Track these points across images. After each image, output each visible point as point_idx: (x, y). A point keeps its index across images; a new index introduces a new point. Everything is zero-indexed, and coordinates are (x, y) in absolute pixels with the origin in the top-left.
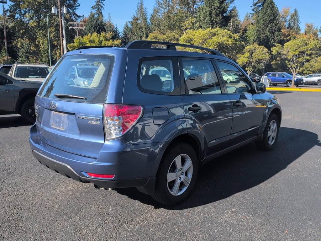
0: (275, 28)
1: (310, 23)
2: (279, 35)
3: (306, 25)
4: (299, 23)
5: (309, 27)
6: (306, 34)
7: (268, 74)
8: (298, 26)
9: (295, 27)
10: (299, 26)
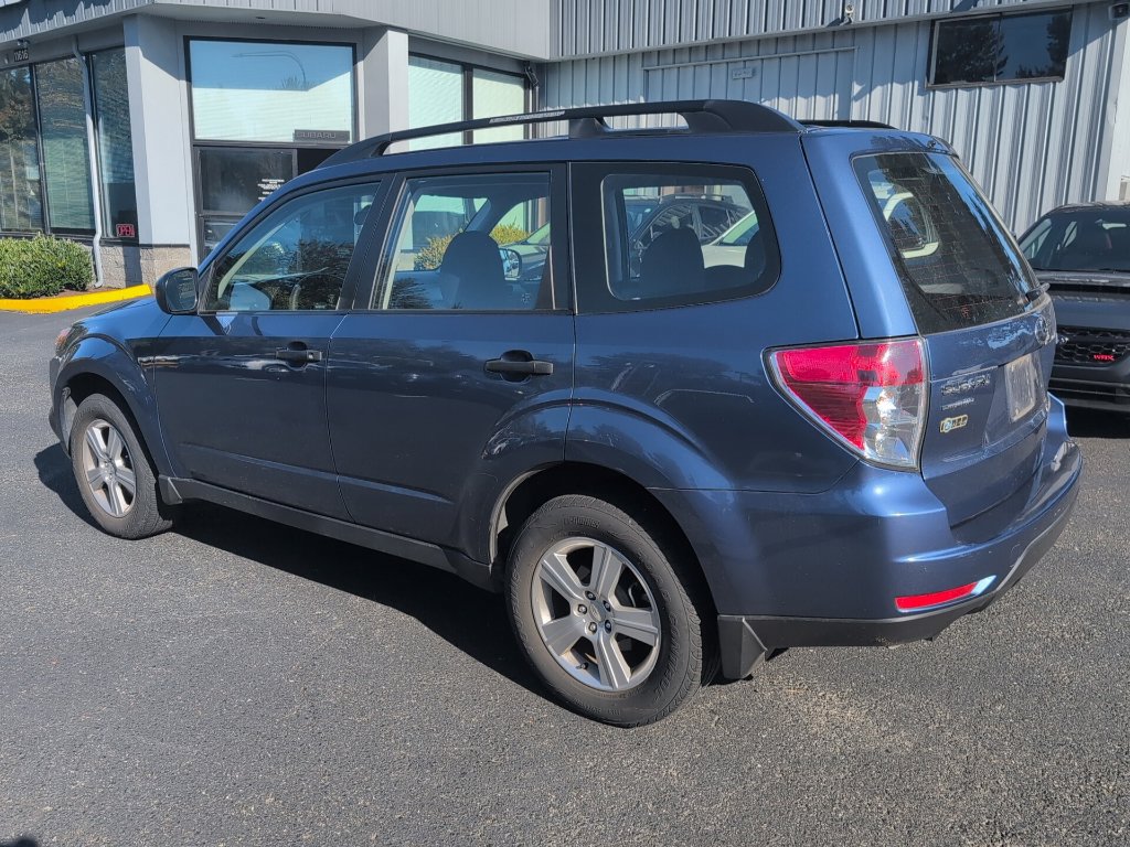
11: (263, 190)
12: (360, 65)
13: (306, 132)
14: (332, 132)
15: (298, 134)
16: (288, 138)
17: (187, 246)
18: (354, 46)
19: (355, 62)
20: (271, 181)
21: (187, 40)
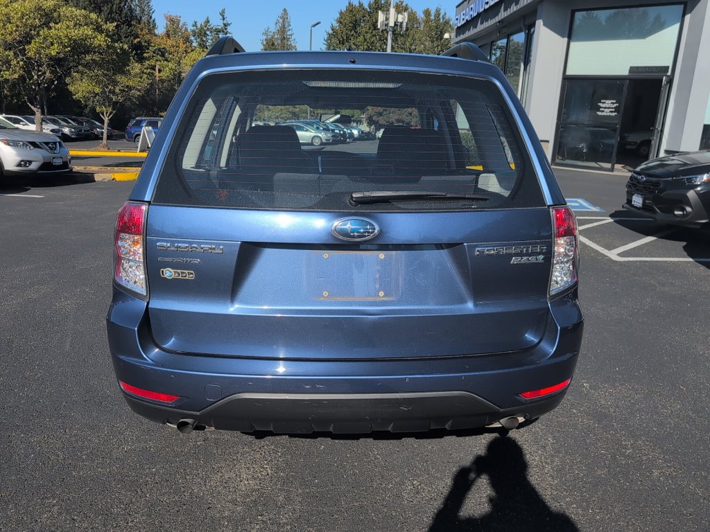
0: (120, 15)
1: (173, 14)
2: (130, 32)
3: (166, 18)
4: (151, 12)
5: (173, 21)
6: (168, 35)
7: (137, 121)
8: (151, 17)
9: (144, 19)
10: (153, 18)
11: (601, 107)
12: (688, 17)
13: (638, 68)
14: (657, 67)
15: (632, 69)
16: (625, 72)
17: (548, 142)
18: (685, 4)
19: (684, 16)
20: (607, 101)
21: (573, 12)
